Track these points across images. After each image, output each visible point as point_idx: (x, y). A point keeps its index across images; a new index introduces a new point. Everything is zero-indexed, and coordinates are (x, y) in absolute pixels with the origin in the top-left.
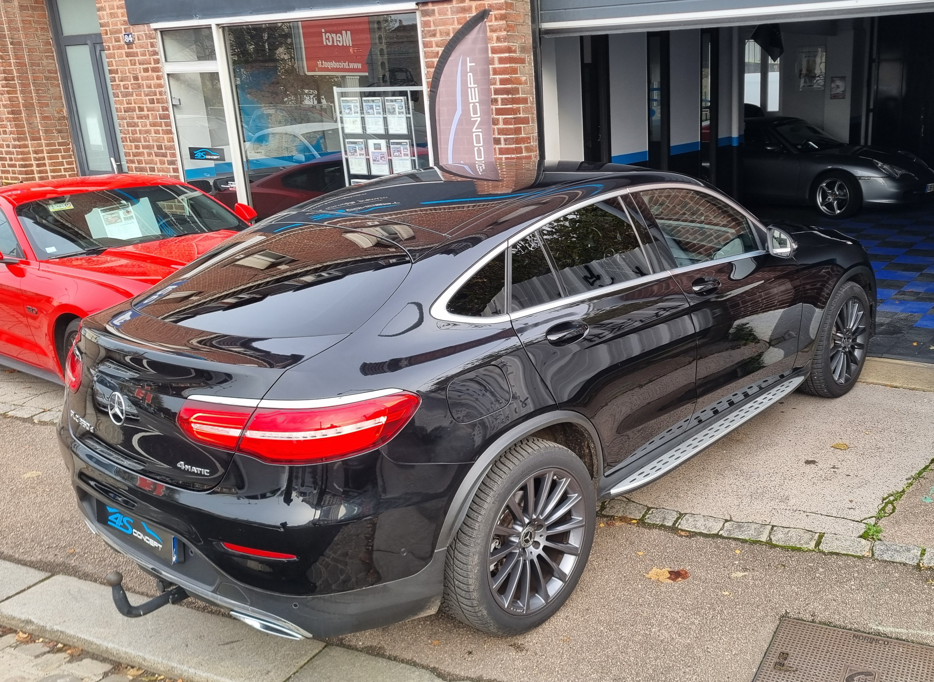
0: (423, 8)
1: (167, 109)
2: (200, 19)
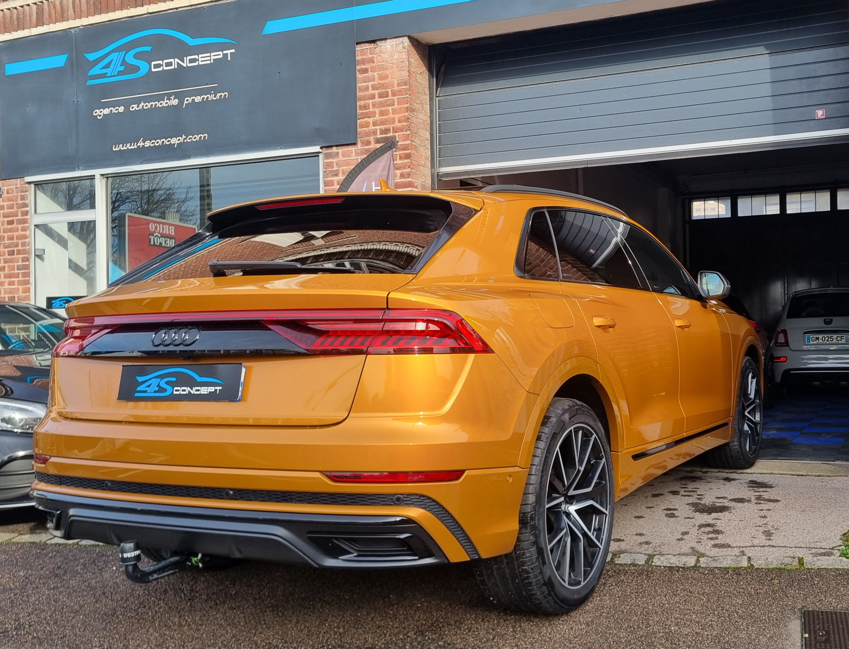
0: (326, 152)
1: (28, 260)
2: (82, 170)
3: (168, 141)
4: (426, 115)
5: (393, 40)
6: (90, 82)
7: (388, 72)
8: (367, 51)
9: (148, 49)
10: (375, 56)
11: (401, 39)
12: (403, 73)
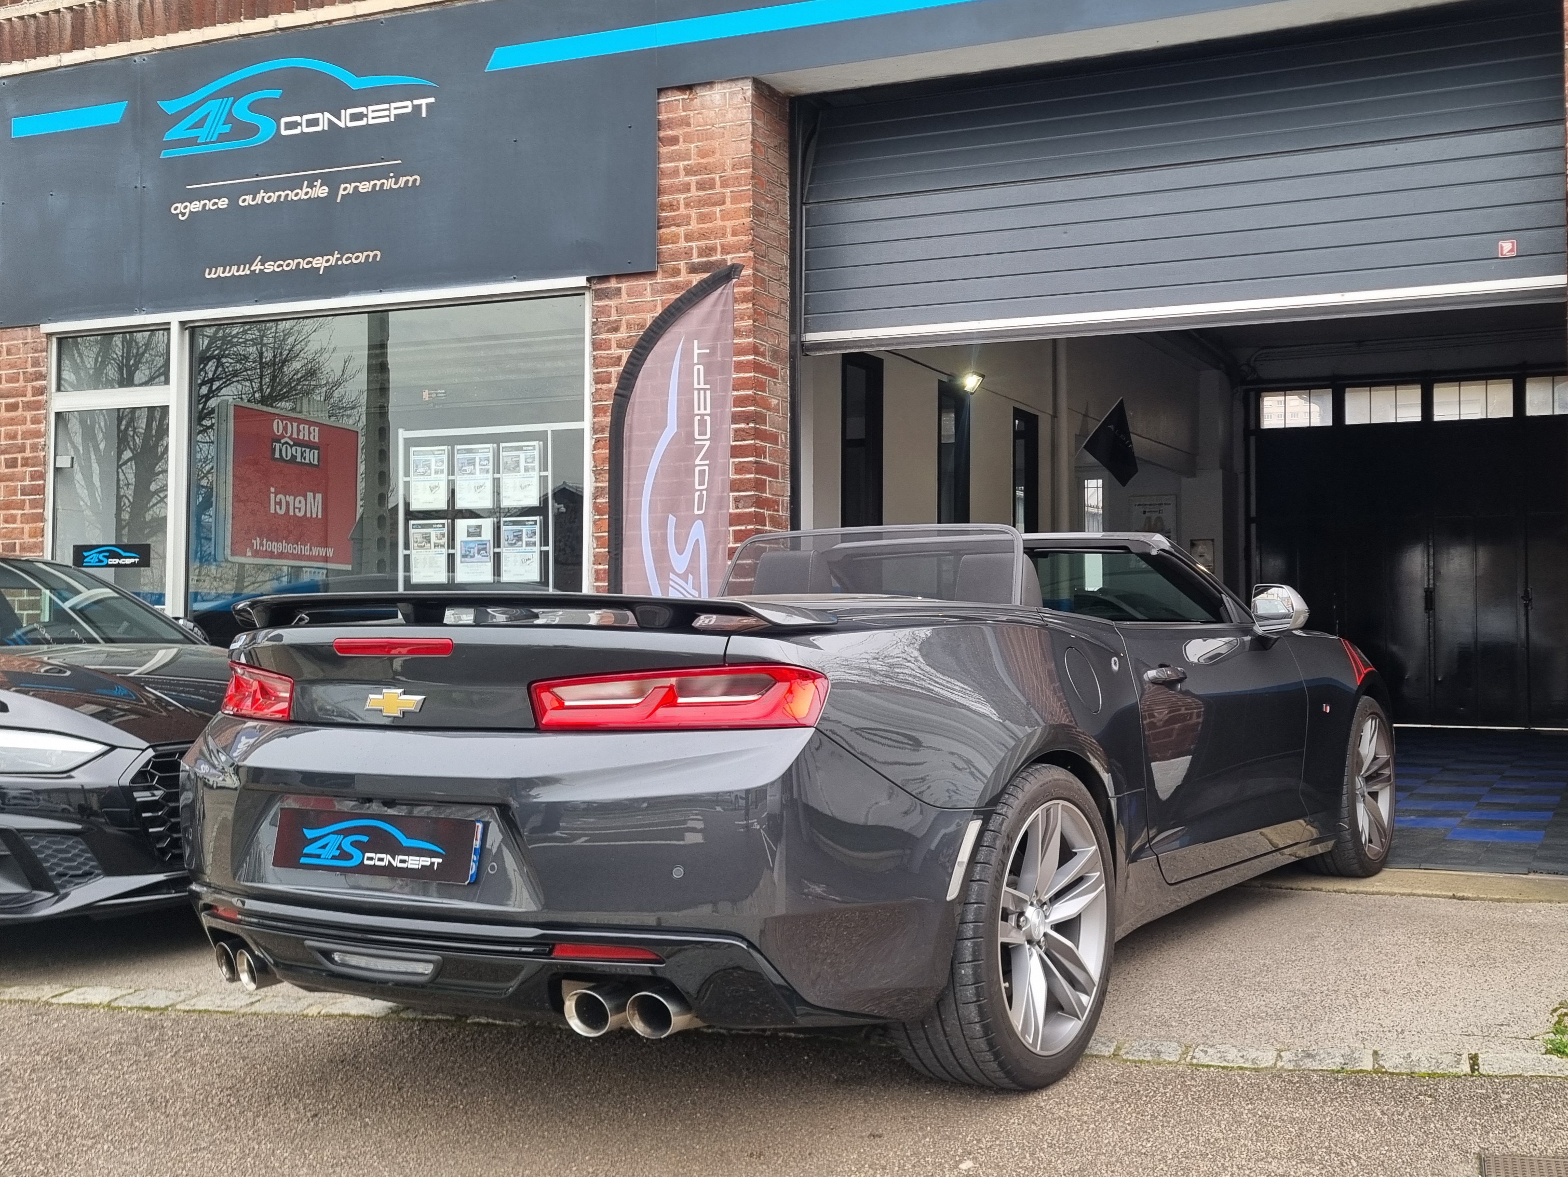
0: (598, 287)
1: (42, 476)
2: (148, 313)
3: (307, 264)
4: (783, 223)
5: (724, 85)
6: (165, 154)
7: (716, 144)
8: (678, 105)
9: (276, 93)
10: (691, 113)
11: (740, 84)
12: (743, 145)
